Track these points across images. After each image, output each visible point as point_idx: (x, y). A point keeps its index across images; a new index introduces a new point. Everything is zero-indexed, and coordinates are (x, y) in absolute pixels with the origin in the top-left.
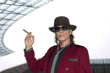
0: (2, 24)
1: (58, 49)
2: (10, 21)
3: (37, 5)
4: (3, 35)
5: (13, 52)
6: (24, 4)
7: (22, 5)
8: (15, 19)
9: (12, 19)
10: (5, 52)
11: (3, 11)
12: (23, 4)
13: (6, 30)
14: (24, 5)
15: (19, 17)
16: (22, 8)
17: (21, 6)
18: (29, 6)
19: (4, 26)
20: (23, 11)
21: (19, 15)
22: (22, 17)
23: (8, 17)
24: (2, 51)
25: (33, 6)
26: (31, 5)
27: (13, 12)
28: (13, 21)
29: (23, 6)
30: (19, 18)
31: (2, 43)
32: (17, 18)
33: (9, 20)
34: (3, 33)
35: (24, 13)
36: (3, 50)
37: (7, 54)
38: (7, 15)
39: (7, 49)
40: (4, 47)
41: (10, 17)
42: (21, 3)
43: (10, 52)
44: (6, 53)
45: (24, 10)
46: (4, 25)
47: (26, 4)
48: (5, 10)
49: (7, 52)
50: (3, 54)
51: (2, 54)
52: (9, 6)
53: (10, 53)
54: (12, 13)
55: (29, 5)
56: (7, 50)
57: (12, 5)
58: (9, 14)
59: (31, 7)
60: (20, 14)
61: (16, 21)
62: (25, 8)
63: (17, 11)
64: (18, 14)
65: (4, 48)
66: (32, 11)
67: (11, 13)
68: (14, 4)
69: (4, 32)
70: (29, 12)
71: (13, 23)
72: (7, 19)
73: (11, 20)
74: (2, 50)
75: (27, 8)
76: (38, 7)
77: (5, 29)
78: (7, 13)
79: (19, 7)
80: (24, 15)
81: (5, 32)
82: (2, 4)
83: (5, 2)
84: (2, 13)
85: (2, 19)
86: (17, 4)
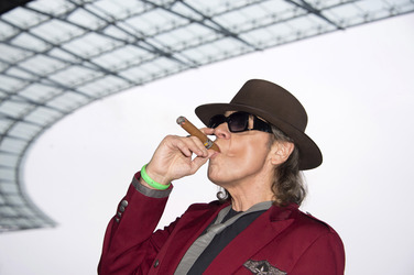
0: (35, 98)
1: (223, 213)
2: (69, 94)
3: (194, 54)
4: (25, 144)
5: (52, 224)
6: (143, 40)
7: (132, 39)
8: (90, 89)
9: (81, 89)
10: (20, 216)
11: (49, 46)
12: (139, 39)
13: (45, 128)
14: (141, 44)
15: (110, 86)
16: (131, 53)
17: (127, 43)
18: (158, 52)
19: (41, 109)
20: (129, 66)
21: (110, 78)
22: (121, 89)
23: (61, 78)
24: (9, 211)
25: (176, 55)
26: (169, 48)
27: (88, 60)
28: (80, 98)
29: (135, 44)
30: (110, 93)
31: (13, 178)
32: (100, 90)
33: (66, 89)
34: (28, 138)
35: (132, 74)
36: (12, 206)
37: (24, 228)
38: (62, 66)
39: (29, 204)
40: (21, 193)
41: (73, 78)
42: (132, 31)
43: (39, 221)
44: (23, 222)
45: (137, 62)
46: (43, 105)
47: (149, 40)
48: (58, 46)
49: (26, 217)
50: (8, 222)
52: (82, 32)
53: (37, 227)
54: (86, 64)
55: (159, 46)
56: (26, 211)
57: (90, 31)
58: (73, 64)
59: (168, 56)
60: (115, 74)
61: (92, 99)
62: (141, 58)
63: (105, 61)
64: (107, 72)
65: (16, 200)
66: (168, 73)
67: (81, 65)
68: (100, 31)
69: (33, 134)
70: (155, 77)
71: (81, 105)
72: (59, 86)
73: (73, 90)
74: (7, 205)
75: (151, 56)
76: (195, 65)
77: (42, 122)
78: (65, 61)
79: (120, 47)
80: (130, 82)
81: (39, 134)
82: (52, 17)
83: (69, 13)
84: (45, 53)
85: (40, 79)
86: (111, 31)
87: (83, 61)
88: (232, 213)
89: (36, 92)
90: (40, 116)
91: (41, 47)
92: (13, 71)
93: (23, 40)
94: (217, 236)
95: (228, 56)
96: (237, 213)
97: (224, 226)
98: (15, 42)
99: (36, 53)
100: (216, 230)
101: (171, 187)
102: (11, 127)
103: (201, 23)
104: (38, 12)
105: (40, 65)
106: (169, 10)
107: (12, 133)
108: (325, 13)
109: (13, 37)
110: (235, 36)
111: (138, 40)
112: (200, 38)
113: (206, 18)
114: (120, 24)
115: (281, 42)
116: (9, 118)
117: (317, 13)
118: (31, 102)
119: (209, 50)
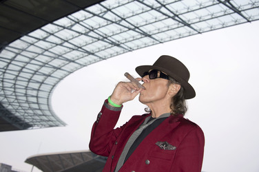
0: (56, 66)
1: (147, 119)
2: (72, 63)
3: (130, 45)
4: (52, 87)
5: (64, 124)
6: (106, 38)
7: (101, 38)
8: (82, 61)
9: (76, 61)
10: (50, 121)
11: (63, 41)
12: (104, 38)
13: (61, 79)
14: (105, 40)
15: (91, 60)
16: (101, 44)
17: (99, 40)
18: (114, 44)
19: (58, 70)
20: (100, 50)
21: (91, 56)
22: (96, 61)
23: (69, 56)
24: (44, 118)
25: (122, 45)
26: (119, 42)
27: (80, 48)
28: (76, 65)
29: (102, 40)
30: (91, 63)
31: (46, 103)
32: (86, 61)
33: (70, 61)
34: (53, 84)
35: (101, 54)
36: (45, 116)
37: (51, 126)
38: (69, 50)
39: (53, 115)
40: (50, 110)
41: (74, 56)
42: (101, 34)
43: (58, 123)
44: (50, 123)
45: (104, 48)
46: (59, 69)
47: (109, 38)
48: (67, 41)
49: (52, 121)
50: (44, 123)
51: (42, 123)
52: (78, 34)
53: (57, 126)
54: (80, 49)
55: (114, 41)
56: (52, 118)
57: (82, 34)
58: (74, 50)
59: (118, 45)
60: (93, 54)
61: (83, 66)
62: (105, 46)
63: (88, 48)
64: (89, 53)
65: (48, 113)
66: (118, 54)
67: (77, 50)
68: (86, 34)
69: (55, 82)
70: (112, 56)
71: (77, 69)
72: (67, 60)
73: (73, 61)
74: (43, 115)
75: (110, 45)
76: (131, 50)
77: (59, 77)
78: (70, 48)
79: (96, 41)
80: (100, 58)
81: (58, 82)
82: (64, 28)
83: (72, 26)
84: (61, 45)
85: (59, 56)
86: (91, 34)
87: (78, 48)
88: (152, 119)
89: (56, 63)
90: (58, 74)
91: (59, 41)
92: (46, 53)
93: (51, 39)
94: (144, 130)
95: (146, 46)
96: (154, 119)
97: (147, 125)
98: (47, 40)
99: (57, 45)
100: (144, 127)
101: (122, 106)
102: (46, 79)
103: (133, 30)
104: (58, 25)
105: (58, 50)
106: (119, 24)
107: (45, 82)
108: (192, 25)
109: (47, 37)
110: (150, 36)
112: (133, 37)
113: (136, 27)
114: (95, 31)
115: (171, 39)
116: (44, 75)
117: (189, 25)
118: (54, 67)
119: (137, 42)
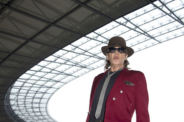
3: (92, 66)
4: (48, 100)
7: (74, 64)
8: (64, 81)
9: (61, 81)
11: (51, 70)
13: (53, 94)
15: (70, 79)
16: (75, 68)
17: (73, 66)
18: (82, 67)
20: (74, 72)
22: (73, 80)
23: (56, 79)
24: (45, 121)
25: (87, 67)
26: (85, 65)
28: (61, 84)
29: (75, 66)
30: (70, 81)
31: (45, 111)
32: (67, 80)
33: (57, 82)
34: (48, 98)
35: (75, 74)
36: (46, 119)
40: (48, 115)
41: (59, 78)
42: (74, 62)
45: (76, 71)
46: (51, 87)
47: (79, 64)
48: (54, 70)
52: (60, 65)
55: (82, 65)
56: (50, 120)
57: (62, 64)
58: (58, 74)
59: (85, 67)
60: (70, 75)
61: (65, 83)
62: (77, 69)
63: (67, 72)
64: (68, 75)
65: (47, 117)
66: (86, 73)
68: (65, 64)
69: (49, 96)
70: (82, 74)
71: (62, 86)
72: (55, 81)
73: (59, 82)
74: (44, 119)
75: (80, 68)
76: (93, 69)
77: (51, 93)
78: (56, 74)
79: (71, 67)
80: (75, 77)
81: (51, 96)
82: (51, 62)
83: (56, 60)
84: (50, 72)
85: (50, 80)
86: (68, 63)
87: (61, 73)
89: (49, 84)
90: (51, 91)
91: (49, 71)
92: (42, 79)
93: (44, 70)
98: (42, 71)
102: (43, 95)
103: (93, 57)
104: (47, 61)
105: (49, 76)
106: (84, 55)
107: (43, 97)
109: (41, 69)
110: (104, 59)
111: (76, 64)
112: (94, 61)
113: (94, 55)
114: (70, 61)
115: (140, 50)
116: (42, 93)
118: (48, 87)
